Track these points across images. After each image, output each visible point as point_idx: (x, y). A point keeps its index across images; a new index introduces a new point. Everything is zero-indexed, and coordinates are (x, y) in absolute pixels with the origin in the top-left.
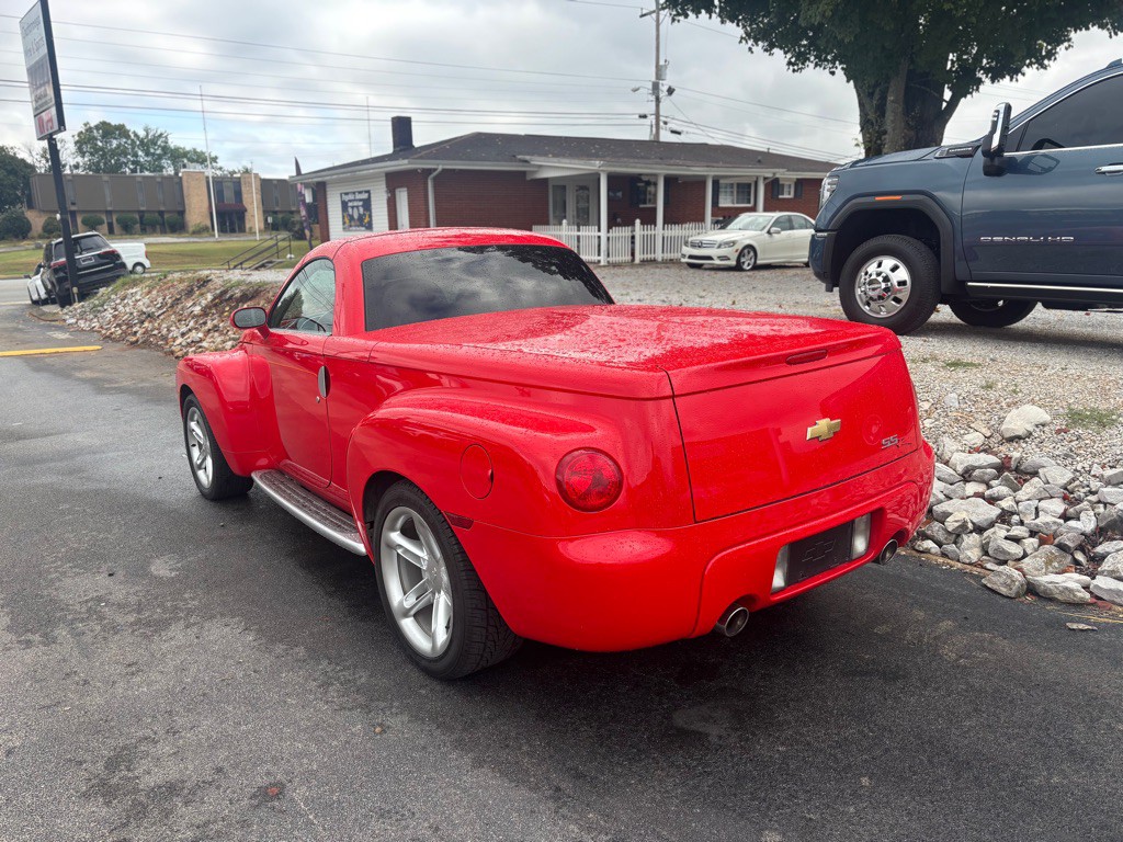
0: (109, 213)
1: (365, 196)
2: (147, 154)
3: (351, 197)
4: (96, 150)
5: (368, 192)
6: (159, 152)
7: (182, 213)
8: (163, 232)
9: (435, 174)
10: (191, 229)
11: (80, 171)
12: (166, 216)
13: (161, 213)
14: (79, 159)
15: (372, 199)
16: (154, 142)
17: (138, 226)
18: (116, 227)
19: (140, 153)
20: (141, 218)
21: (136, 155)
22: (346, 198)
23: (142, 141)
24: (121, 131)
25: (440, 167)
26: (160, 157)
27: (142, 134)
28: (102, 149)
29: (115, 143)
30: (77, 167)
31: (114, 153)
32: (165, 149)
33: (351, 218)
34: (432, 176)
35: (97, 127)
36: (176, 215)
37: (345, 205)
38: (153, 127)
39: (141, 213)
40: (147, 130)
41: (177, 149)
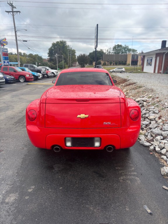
0: (114, 61)
1: (151, 58)
2: (124, 50)
3: (149, 59)
4: (116, 50)
5: (152, 58)
6: (126, 50)
7: (126, 61)
8: (122, 65)
9: (166, 53)
10: (127, 64)
11: (113, 54)
12: (123, 62)
13: (123, 61)
14: (113, 52)
15: (153, 59)
16: (126, 48)
17: (118, 64)
18: (115, 64)
19: (123, 50)
20: (119, 62)
21: (122, 50)
22: (148, 59)
23: (124, 48)
24: (121, 46)
25: (167, 52)
26: (126, 51)
27: (124, 46)
28: (117, 49)
29: (119, 48)
30: (112, 53)
31: (119, 50)
32: (128, 49)
33: (148, 63)
34: (165, 54)
35: (117, 45)
36: (125, 62)
37: (147, 60)
38: (126, 45)
39: (119, 61)
40: (125, 45)
41: (130, 49)
